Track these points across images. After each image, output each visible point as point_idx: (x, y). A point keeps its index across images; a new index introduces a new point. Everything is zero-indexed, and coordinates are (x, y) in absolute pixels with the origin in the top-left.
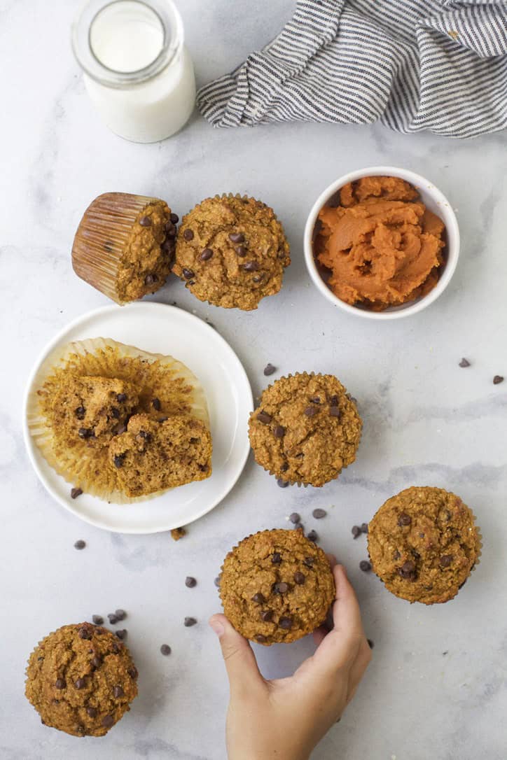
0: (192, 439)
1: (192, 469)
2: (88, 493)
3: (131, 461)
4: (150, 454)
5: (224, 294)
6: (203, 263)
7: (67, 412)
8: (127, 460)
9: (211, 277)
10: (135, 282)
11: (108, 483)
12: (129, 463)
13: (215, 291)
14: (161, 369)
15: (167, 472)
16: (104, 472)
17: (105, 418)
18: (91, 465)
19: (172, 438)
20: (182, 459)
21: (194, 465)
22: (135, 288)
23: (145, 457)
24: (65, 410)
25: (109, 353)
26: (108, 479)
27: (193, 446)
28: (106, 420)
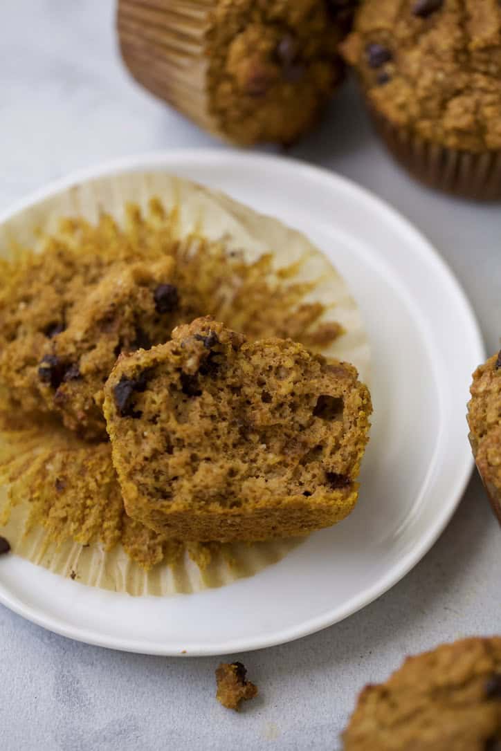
0: (323, 399)
1: (306, 476)
2: (23, 554)
3: (159, 398)
4: (209, 399)
5: (458, 93)
6: (418, 22)
7: (21, 330)
8: (149, 395)
9: (431, 51)
10: (253, 33)
11: (82, 521)
12: (154, 402)
13: (435, 82)
14: (272, 281)
15: (244, 467)
16: (80, 484)
17: (113, 339)
18: (50, 467)
19: (272, 380)
20: (286, 446)
21: (315, 469)
22: (250, 50)
23: (197, 404)
24: (19, 324)
25: (154, 222)
26: (85, 507)
27: (320, 422)
28: (115, 343)
